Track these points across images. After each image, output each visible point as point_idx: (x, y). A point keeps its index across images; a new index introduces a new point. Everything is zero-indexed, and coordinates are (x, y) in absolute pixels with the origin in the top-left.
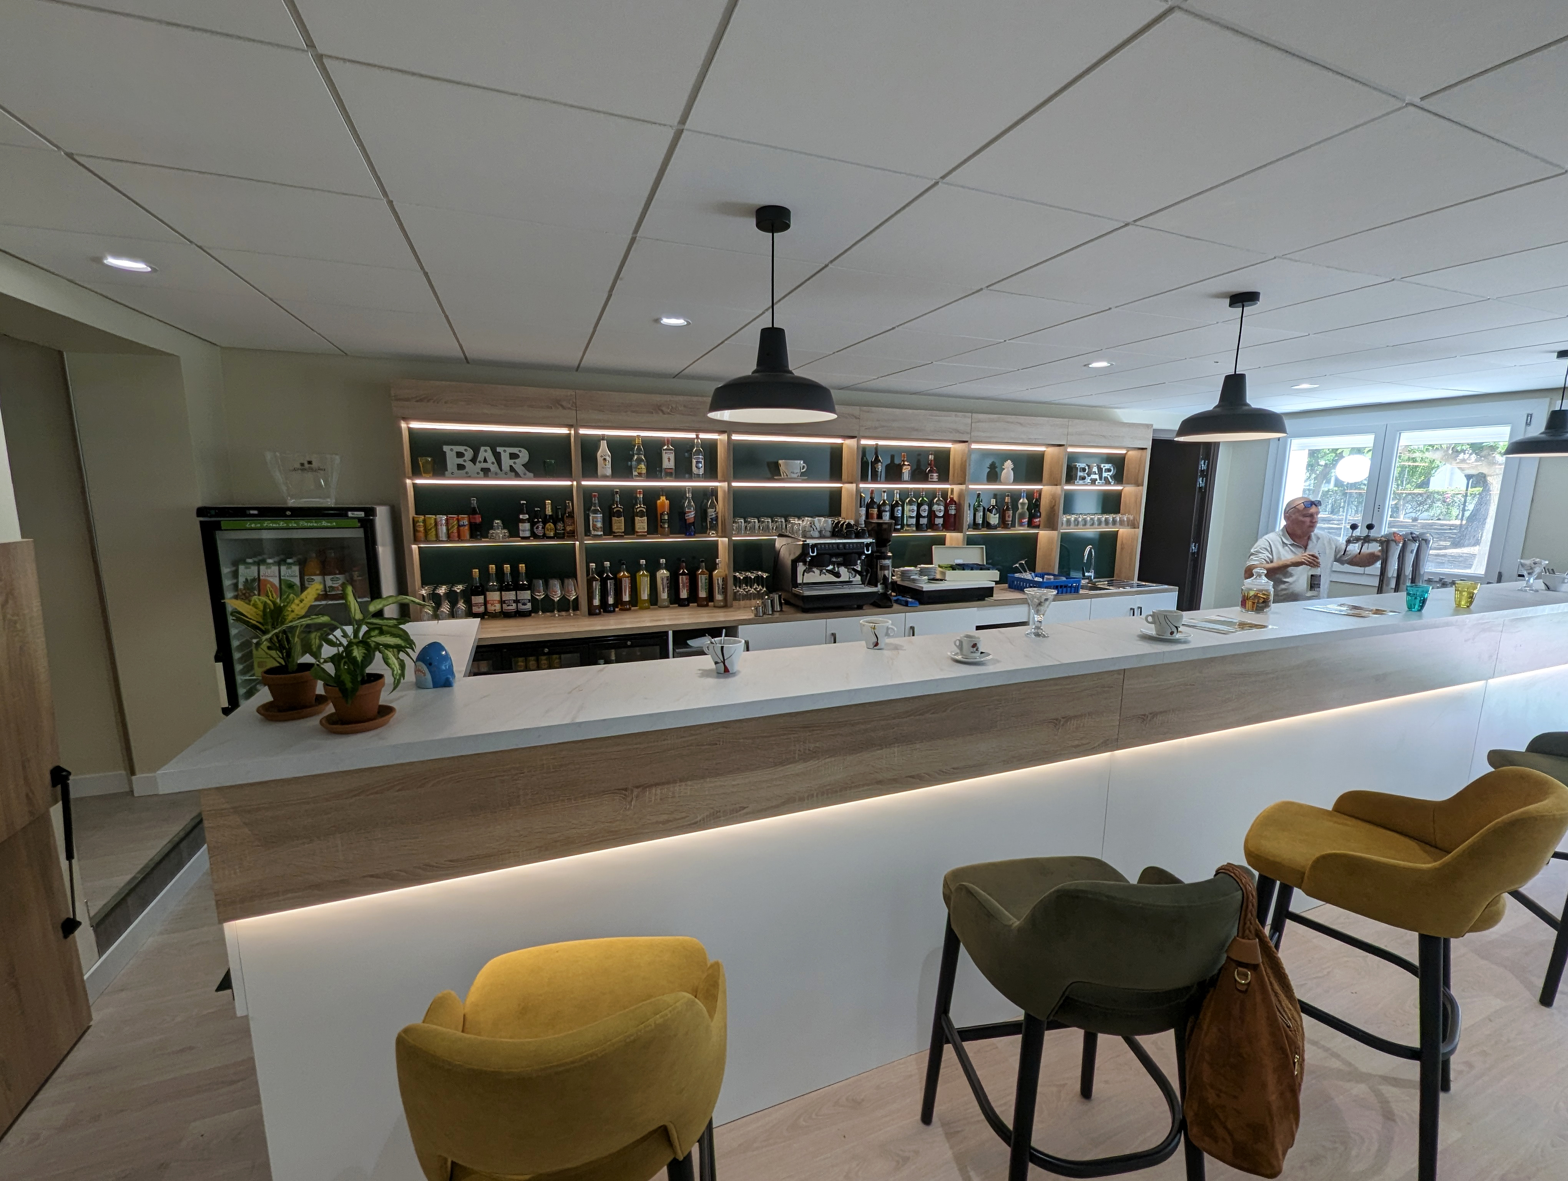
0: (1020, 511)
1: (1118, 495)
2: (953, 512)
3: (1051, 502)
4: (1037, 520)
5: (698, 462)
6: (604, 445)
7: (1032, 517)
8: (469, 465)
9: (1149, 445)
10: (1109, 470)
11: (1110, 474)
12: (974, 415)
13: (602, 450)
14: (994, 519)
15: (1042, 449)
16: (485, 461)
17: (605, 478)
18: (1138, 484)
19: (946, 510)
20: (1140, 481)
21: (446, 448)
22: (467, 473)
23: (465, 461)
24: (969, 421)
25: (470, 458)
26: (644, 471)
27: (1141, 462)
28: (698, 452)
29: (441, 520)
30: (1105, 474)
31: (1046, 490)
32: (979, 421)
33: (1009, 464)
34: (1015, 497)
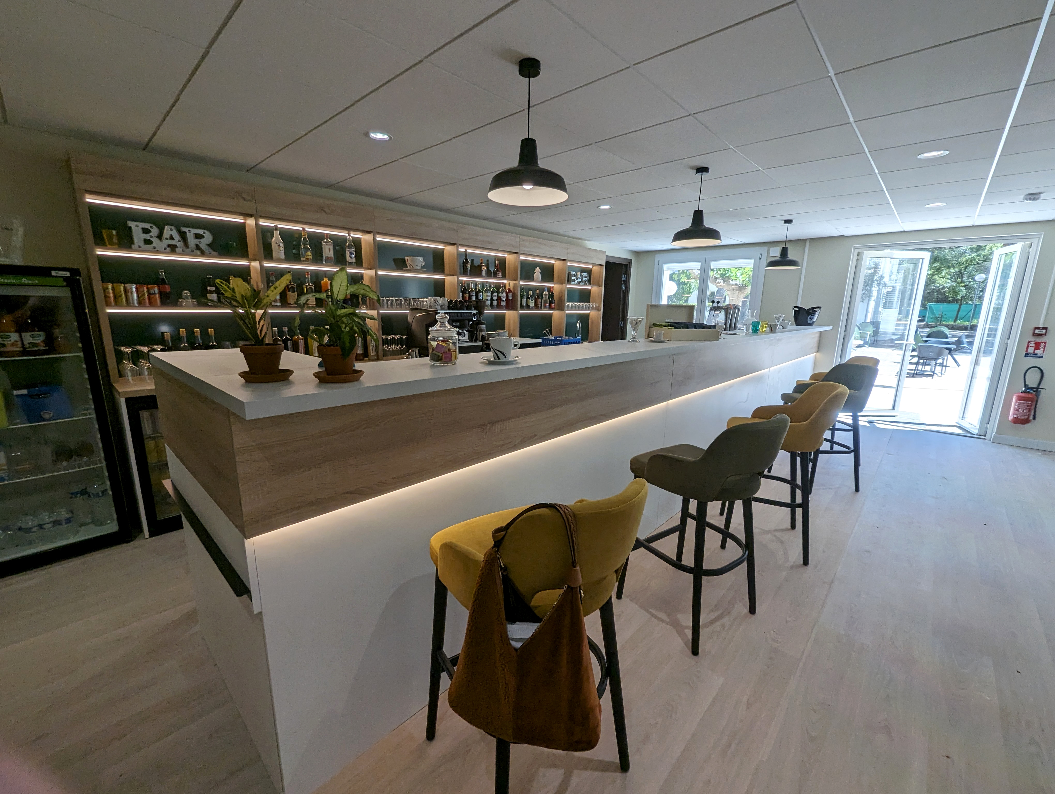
0: (544, 299)
1: (589, 291)
2: (511, 298)
3: (559, 294)
4: (553, 305)
5: (351, 254)
6: (277, 234)
7: (551, 303)
8: (156, 241)
9: (604, 264)
10: (586, 277)
11: (587, 279)
12: (521, 237)
13: (276, 236)
14: (532, 303)
15: (552, 261)
16: (172, 238)
17: (279, 261)
18: (600, 286)
19: (507, 297)
20: (600, 284)
21: (131, 224)
22: (154, 248)
23: (151, 237)
24: (518, 240)
25: (156, 235)
26: (310, 257)
27: (600, 273)
28: (350, 246)
29: (131, 288)
30: (584, 279)
31: (556, 287)
32: (523, 241)
33: (538, 270)
34: (542, 289)
